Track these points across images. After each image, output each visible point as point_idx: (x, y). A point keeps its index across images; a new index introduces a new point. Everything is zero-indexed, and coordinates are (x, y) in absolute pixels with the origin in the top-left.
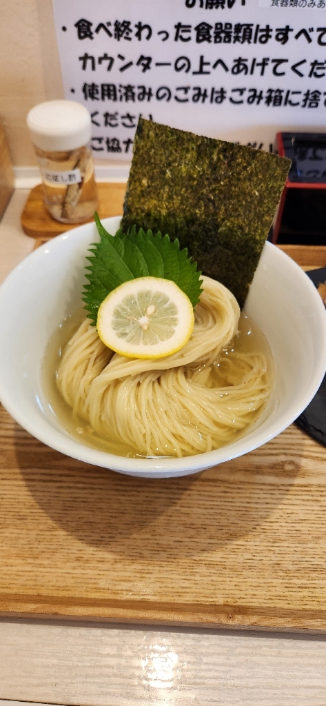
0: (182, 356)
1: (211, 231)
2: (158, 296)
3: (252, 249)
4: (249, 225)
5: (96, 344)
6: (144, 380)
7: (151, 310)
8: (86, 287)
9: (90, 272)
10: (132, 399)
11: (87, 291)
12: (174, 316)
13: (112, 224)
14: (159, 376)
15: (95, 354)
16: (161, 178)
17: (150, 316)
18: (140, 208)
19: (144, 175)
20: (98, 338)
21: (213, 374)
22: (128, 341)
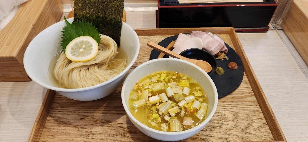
0: (95, 60)
1: (105, 20)
2: (86, 42)
3: (119, 25)
4: (116, 17)
5: (66, 59)
6: (82, 69)
7: (84, 46)
8: (62, 41)
9: (63, 36)
10: (78, 75)
11: (62, 42)
12: (92, 48)
13: (71, 20)
14: (88, 67)
15: (66, 63)
16: (85, 3)
17: (84, 48)
18: (80, 14)
19: (79, 3)
20: (66, 58)
21: (109, 66)
22: (76, 57)
